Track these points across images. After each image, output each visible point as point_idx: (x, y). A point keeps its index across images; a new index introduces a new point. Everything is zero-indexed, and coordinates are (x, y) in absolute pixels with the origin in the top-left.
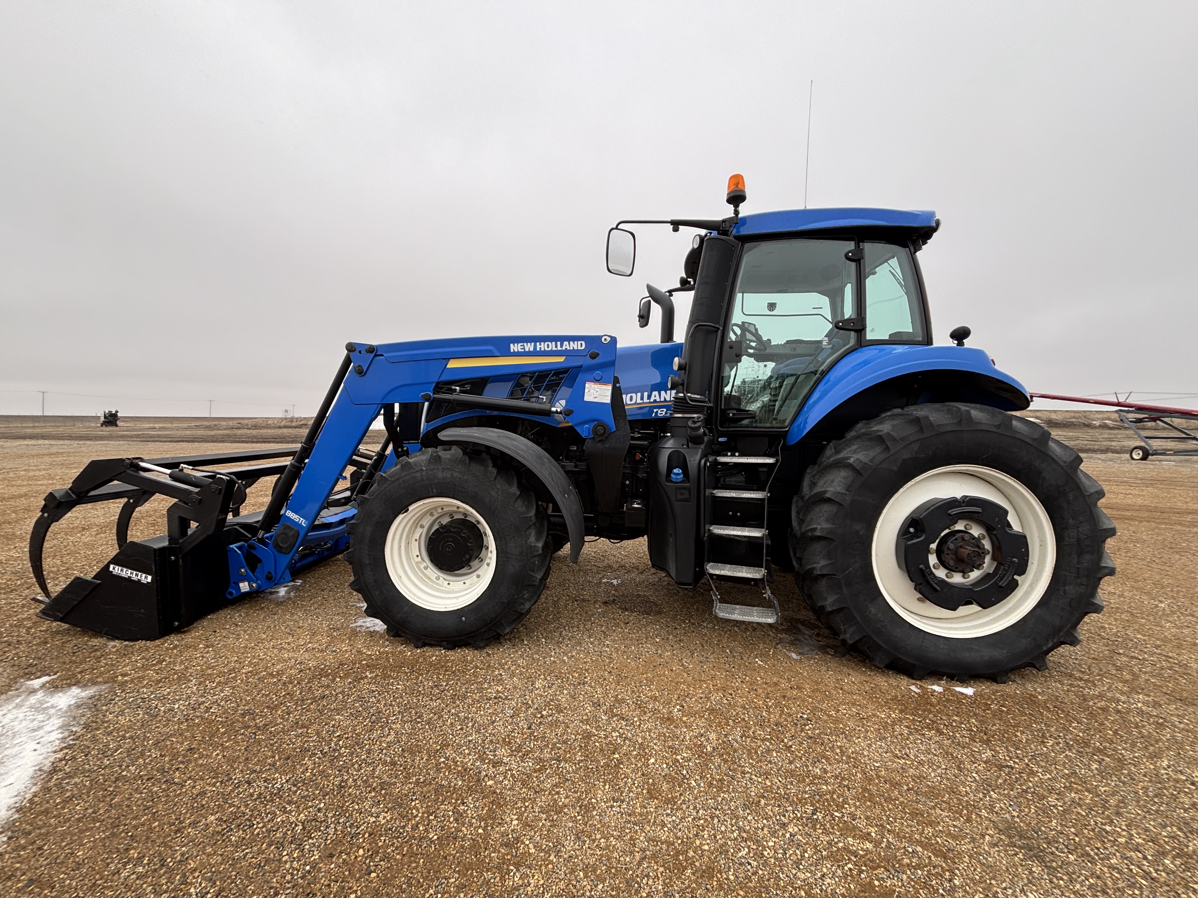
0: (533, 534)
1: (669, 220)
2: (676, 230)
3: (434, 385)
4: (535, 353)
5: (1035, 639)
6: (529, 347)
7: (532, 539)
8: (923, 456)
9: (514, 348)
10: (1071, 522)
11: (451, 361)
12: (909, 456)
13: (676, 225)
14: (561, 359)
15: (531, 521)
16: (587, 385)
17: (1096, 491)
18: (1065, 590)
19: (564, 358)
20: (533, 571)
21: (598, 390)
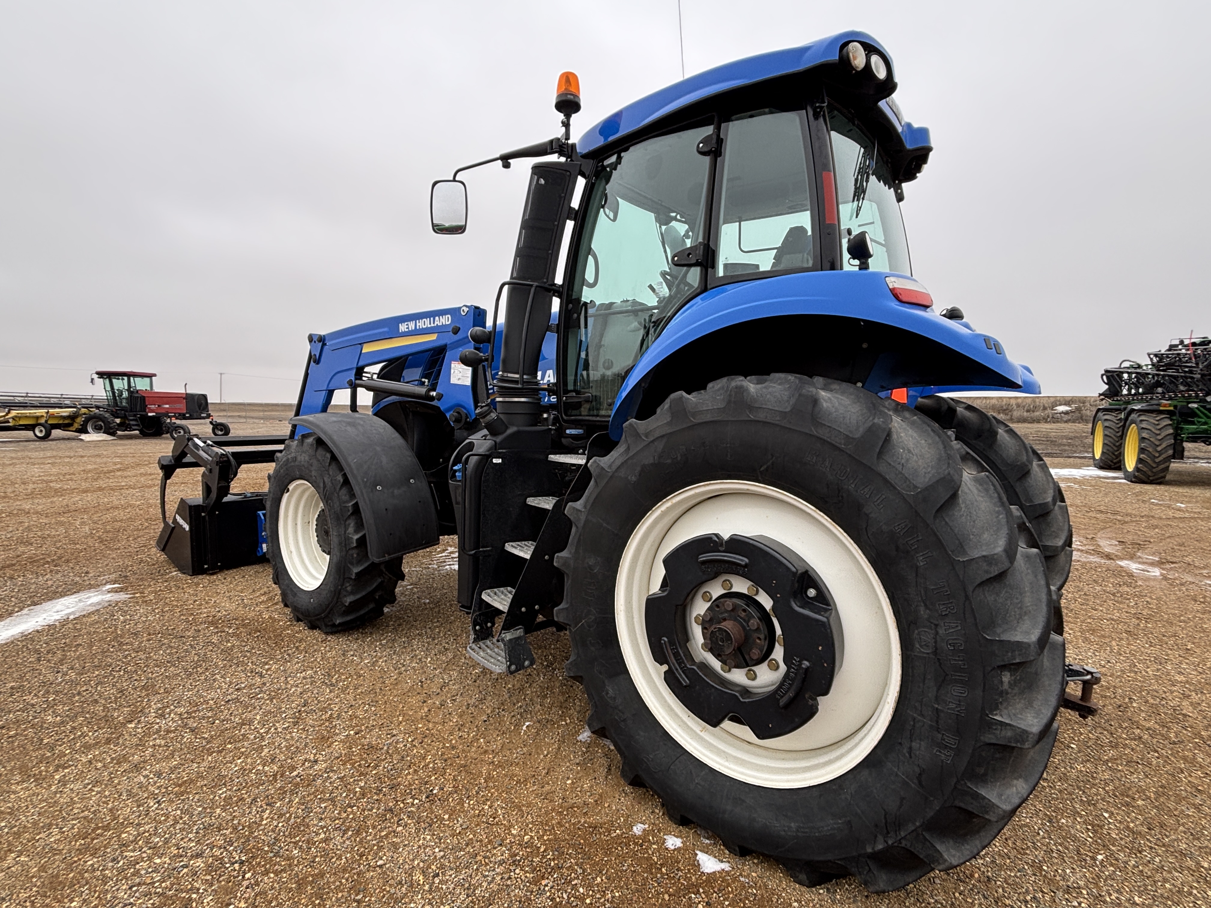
0: (352, 525)
1: (498, 156)
2: (507, 166)
3: (354, 371)
4: (417, 332)
5: (849, 822)
6: (412, 325)
7: (351, 530)
8: (669, 461)
9: (403, 328)
10: (923, 612)
11: (365, 346)
12: (651, 461)
13: (506, 159)
14: (434, 337)
15: (349, 511)
16: (453, 365)
17: (984, 556)
18: (910, 748)
19: (436, 335)
20: (352, 564)
21: (460, 370)
